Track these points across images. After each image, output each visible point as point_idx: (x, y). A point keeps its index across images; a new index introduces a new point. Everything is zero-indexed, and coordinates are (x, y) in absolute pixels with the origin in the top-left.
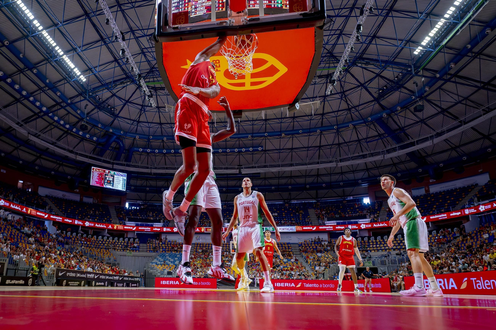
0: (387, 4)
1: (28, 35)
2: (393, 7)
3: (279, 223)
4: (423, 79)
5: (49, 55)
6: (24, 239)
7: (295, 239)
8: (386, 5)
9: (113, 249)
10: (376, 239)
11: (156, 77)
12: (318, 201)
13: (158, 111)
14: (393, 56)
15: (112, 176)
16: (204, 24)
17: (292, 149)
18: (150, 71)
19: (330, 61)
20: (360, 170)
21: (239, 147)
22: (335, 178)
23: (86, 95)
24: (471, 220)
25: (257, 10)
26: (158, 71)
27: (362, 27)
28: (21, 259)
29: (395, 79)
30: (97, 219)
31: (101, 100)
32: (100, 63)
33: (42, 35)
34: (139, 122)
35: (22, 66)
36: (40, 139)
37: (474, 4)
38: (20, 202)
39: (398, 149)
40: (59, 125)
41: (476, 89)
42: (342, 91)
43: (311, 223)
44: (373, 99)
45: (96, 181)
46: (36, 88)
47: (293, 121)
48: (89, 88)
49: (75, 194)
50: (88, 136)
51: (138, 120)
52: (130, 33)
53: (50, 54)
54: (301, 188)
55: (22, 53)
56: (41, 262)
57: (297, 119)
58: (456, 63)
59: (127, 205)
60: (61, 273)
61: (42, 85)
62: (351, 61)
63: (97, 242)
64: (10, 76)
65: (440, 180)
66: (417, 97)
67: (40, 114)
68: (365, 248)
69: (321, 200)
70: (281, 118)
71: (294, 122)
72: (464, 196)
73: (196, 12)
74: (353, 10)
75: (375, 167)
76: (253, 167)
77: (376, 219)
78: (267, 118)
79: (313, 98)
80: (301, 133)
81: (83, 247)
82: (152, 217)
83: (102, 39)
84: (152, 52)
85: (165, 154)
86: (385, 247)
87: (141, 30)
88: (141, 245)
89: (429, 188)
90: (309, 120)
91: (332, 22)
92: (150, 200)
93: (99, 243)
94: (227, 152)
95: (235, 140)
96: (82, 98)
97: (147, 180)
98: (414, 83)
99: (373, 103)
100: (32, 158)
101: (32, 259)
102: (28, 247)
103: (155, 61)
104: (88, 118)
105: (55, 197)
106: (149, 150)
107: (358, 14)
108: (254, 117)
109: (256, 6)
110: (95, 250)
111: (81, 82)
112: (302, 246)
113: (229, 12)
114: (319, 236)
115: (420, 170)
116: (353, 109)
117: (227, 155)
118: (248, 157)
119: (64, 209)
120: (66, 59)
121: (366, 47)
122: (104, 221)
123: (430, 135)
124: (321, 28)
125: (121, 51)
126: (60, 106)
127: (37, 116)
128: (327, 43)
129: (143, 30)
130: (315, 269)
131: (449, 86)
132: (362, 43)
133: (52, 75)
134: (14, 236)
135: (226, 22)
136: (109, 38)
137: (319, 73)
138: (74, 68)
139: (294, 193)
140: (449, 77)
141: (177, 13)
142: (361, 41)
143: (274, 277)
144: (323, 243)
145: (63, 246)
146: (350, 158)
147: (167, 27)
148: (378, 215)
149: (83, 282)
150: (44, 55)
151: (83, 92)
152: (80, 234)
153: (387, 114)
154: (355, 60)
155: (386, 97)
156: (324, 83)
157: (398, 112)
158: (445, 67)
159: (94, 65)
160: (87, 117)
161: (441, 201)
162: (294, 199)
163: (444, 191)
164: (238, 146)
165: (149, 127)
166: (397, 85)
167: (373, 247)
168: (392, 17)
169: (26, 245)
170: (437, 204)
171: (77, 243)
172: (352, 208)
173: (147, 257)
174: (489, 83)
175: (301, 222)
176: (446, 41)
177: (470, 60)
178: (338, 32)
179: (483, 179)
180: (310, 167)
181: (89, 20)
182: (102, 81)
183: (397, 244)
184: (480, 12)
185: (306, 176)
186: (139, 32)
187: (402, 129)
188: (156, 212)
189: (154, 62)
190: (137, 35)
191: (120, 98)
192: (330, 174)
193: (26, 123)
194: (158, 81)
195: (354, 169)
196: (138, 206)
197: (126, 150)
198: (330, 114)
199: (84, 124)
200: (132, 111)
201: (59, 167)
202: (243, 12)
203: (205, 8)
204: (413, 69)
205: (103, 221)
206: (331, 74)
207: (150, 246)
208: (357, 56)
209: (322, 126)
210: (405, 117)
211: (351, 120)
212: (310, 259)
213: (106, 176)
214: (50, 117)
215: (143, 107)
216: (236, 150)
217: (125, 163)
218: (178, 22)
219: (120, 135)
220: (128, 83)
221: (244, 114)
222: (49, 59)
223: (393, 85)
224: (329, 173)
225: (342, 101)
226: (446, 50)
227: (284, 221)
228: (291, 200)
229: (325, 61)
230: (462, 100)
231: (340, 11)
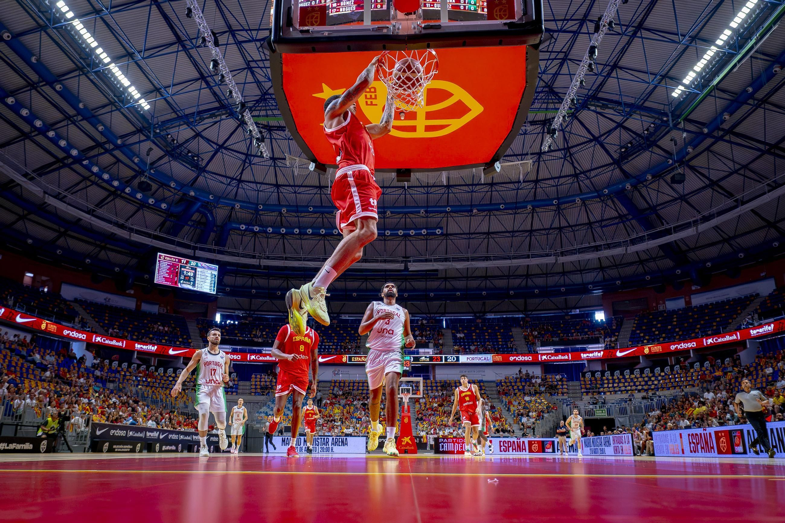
0: (635, 18)
1: (47, 25)
2: (643, 23)
3: (467, 349)
4: (685, 135)
5: (85, 62)
6: (33, 374)
7: (491, 375)
8: (633, 20)
9: (192, 389)
10: (612, 375)
11: (272, 110)
12: (527, 316)
13: (273, 165)
14: (641, 98)
15: (192, 269)
16: (351, 28)
17: (488, 233)
18: (260, 98)
19: (548, 99)
20: (590, 269)
21: (405, 229)
22: (552, 280)
23: (150, 132)
24: (748, 346)
25: (438, 12)
26: (274, 99)
27: (596, 50)
28: (27, 406)
29: (644, 133)
30: (165, 340)
31: (175, 142)
32: (176, 81)
33: (73, 27)
34: (240, 181)
35: (34, 77)
36: (65, 202)
37: (757, 29)
38: (27, 310)
39: (648, 239)
40: (100, 181)
41: (759, 153)
42: (566, 146)
43: (516, 350)
44: (612, 161)
45: (164, 277)
46: (60, 116)
47: (490, 190)
48: (156, 120)
49: (129, 298)
50: (151, 201)
51: (238, 178)
52: (228, 34)
53: (87, 61)
54: (500, 294)
55: (34, 55)
56: (63, 413)
57: (497, 188)
58: (731, 114)
59: (218, 318)
60: (99, 430)
61: (71, 112)
62: (580, 101)
63: (165, 378)
64: (12, 93)
65: (707, 286)
66: (675, 162)
67: (66, 161)
68: (596, 389)
69: (531, 314)
70: (473, 185)
71: (492, 191)
72: (739, 312)
73: (339, 9)
74: (583, 23)
75: (613, 266)
76: (426, 261)
77: (613, 345)
78: (451, 183)
79: (521, 155)
80: (502, 210)
81: (140, 387)
82: (260, 337)
83: (179, 40)
84: (265, 67)
85: (283, 235)
86: (626, 387)
87: (246, 30)
88: (241, 383)
89: (690, 298)
90: (514, 190)
91: (553, 40)
92: (258, 310)
93: (168, 380)
94: (385, 235)
95: (400, 216)
96: (143, 138)
97: (252, 277)
98: (671, 140)
99: (612, 167)
100: (49, 235)
101: (49, 407)
102: (40, 387)
103: (270, 83)
104: (152, 171)
105: (90, 302)
106: (256, 229)
107: (592, 30)
108: (429, 182)
109: (435, 6)
110: (160, 391)
111: (140, 111)
112: (502, 386)
113: (392, 12)
114: (527, 371)
115: (679, 271)
116: (584, 176)
117: (385, 240)
118: (420, 244)
119: (106, 322)
120: (115, 69)
121: (603, 81)
122: (178, 343)
123: (694, 219)
124: (536, 47)
125: (212, 63)
126: (102, 148)
127: (61, 164)
128: (544, 72)
129: (250, 30)
130: (521, 421)
131: (721, 147)
132: (596, 74)
133: (90, 96)
134: (15, 367)
135: (388, 27)
136: (190, 40)
137: (531, 116)
138: (129, 86)
139: (490, 303)
140: (721, 133)
141: (308, 7)
142: (595, 71)
143: (458, 434)
144: (534, 381)
145: (104, 385)
146: (576, 249)
147: (291, 29)
148: (616, 337)
149: (139, 445)
150: (76, 61)
151: (143, 127)
152: (136, 365)
153: (631, 185)
154: (587, 100)
155: (632, 160)
156: (538, 133)
157: (648, 182)
158: (715, 119)
159: (165, 84)
160: (150, 169)
161: (707, 318)
162: (490, 312)
163: (712, 304)
164: (404, 227)
165: (258, 191)
166: (647, 141)
167: (608, 387)
168: (642, 38)
169: (37, 383)
170: (702, 322)
171: (130, 379)
172: (578, 327)
173: (250, 403)
174: (776, 146)
175: (500, 348)
176: (717, 79)
177: (751, 110)
178: (561, 56)
179: (766, 287)
180: (516, 262)
181: (157, 7)
182: (178, 111)
183: (643, 383)
184: (766, 40)
185: (508, 277)
186: (244, 33)
187: (653, 209)
188: (267, 330)
189: (268, 85)
190: (240, 39)
191: (208, 141)
192: (546, 275)
193: (40, 175)
194: (274, 115)
195: (582, 268)
196: (237, 320)
197: (217, 226)
198: (547, 182)
199: (146, 180)
200: (229, 163)
201: (100, 251)
202: (415, 14)
203: (354, 3)
204: (670, 118)
205: (175, 343)
206: (550, 119)
207: (256, 385)
208: (589, 94)
209: (535, 200)
210: (658, 191)
211: (579, 192)
212: (514, 406)
213: (182, 269)
214: (83, 166)
215: (248, 157)
216: (401, 232)
217: (216, 248)
218: (308, 22)
219: (208, 202)
220: (224, 117)
221: (414, 176)
222: (86, 68)
223: (642, 141)
224: (545, 272)
225: (566, 162)
226: (718, 93)
227: (474, 345)
228: (485, 313)
229: (541, 99)
230: (739, 169)
231: (564, 24)
